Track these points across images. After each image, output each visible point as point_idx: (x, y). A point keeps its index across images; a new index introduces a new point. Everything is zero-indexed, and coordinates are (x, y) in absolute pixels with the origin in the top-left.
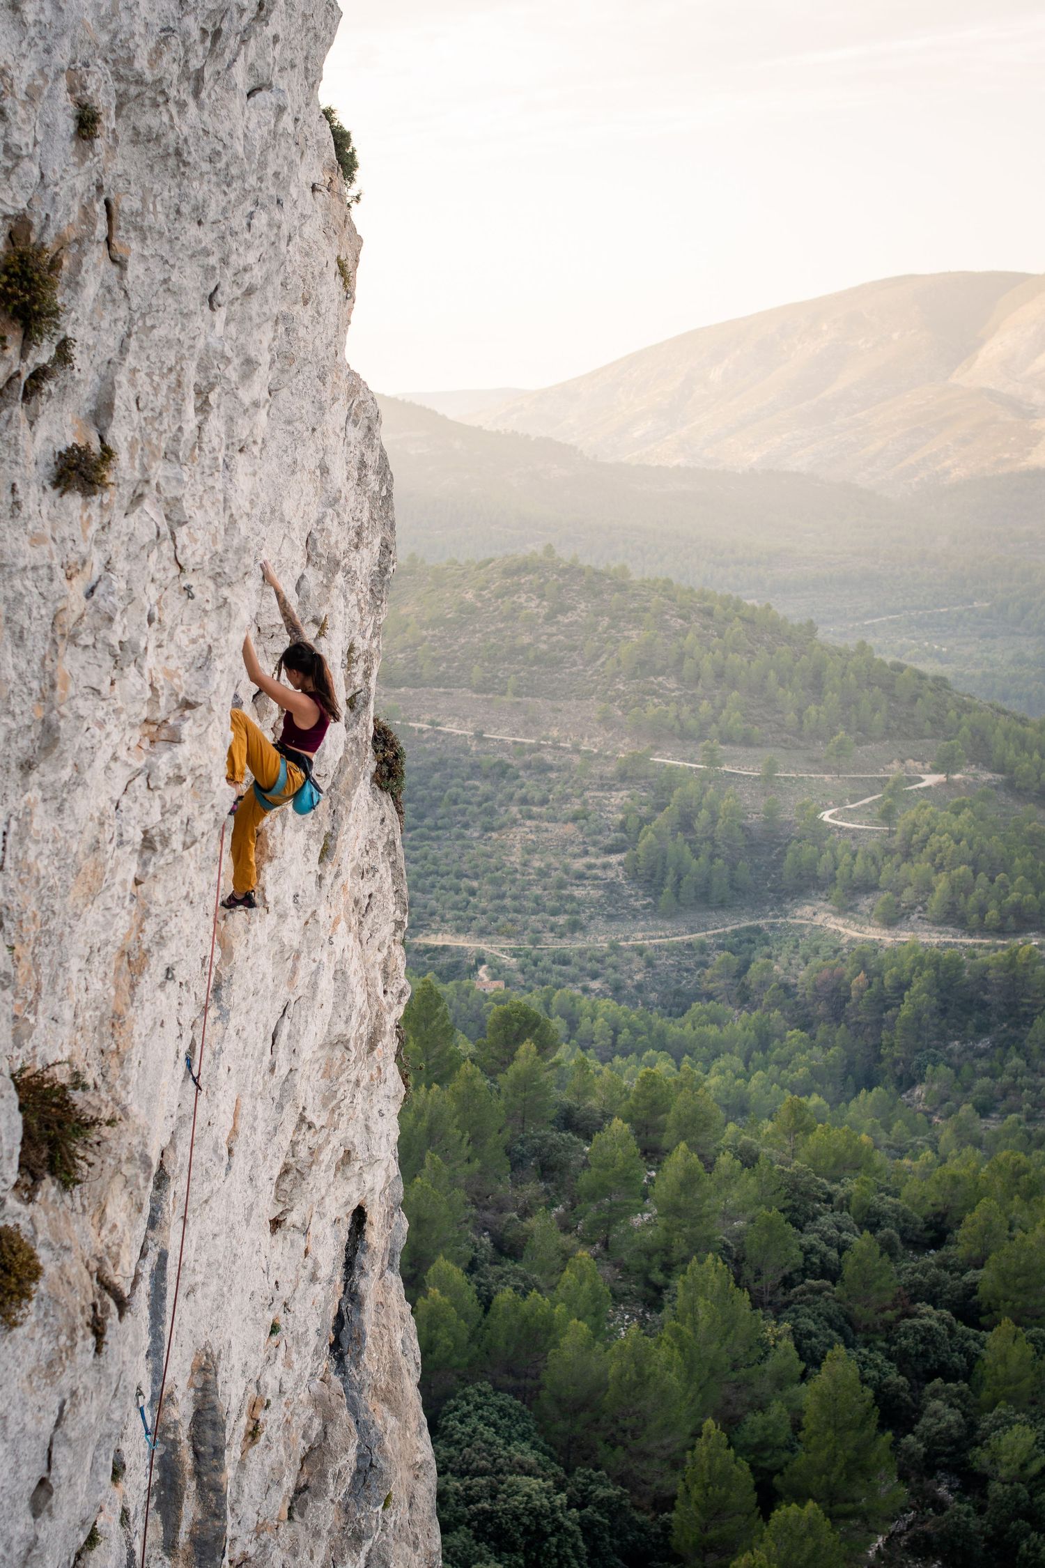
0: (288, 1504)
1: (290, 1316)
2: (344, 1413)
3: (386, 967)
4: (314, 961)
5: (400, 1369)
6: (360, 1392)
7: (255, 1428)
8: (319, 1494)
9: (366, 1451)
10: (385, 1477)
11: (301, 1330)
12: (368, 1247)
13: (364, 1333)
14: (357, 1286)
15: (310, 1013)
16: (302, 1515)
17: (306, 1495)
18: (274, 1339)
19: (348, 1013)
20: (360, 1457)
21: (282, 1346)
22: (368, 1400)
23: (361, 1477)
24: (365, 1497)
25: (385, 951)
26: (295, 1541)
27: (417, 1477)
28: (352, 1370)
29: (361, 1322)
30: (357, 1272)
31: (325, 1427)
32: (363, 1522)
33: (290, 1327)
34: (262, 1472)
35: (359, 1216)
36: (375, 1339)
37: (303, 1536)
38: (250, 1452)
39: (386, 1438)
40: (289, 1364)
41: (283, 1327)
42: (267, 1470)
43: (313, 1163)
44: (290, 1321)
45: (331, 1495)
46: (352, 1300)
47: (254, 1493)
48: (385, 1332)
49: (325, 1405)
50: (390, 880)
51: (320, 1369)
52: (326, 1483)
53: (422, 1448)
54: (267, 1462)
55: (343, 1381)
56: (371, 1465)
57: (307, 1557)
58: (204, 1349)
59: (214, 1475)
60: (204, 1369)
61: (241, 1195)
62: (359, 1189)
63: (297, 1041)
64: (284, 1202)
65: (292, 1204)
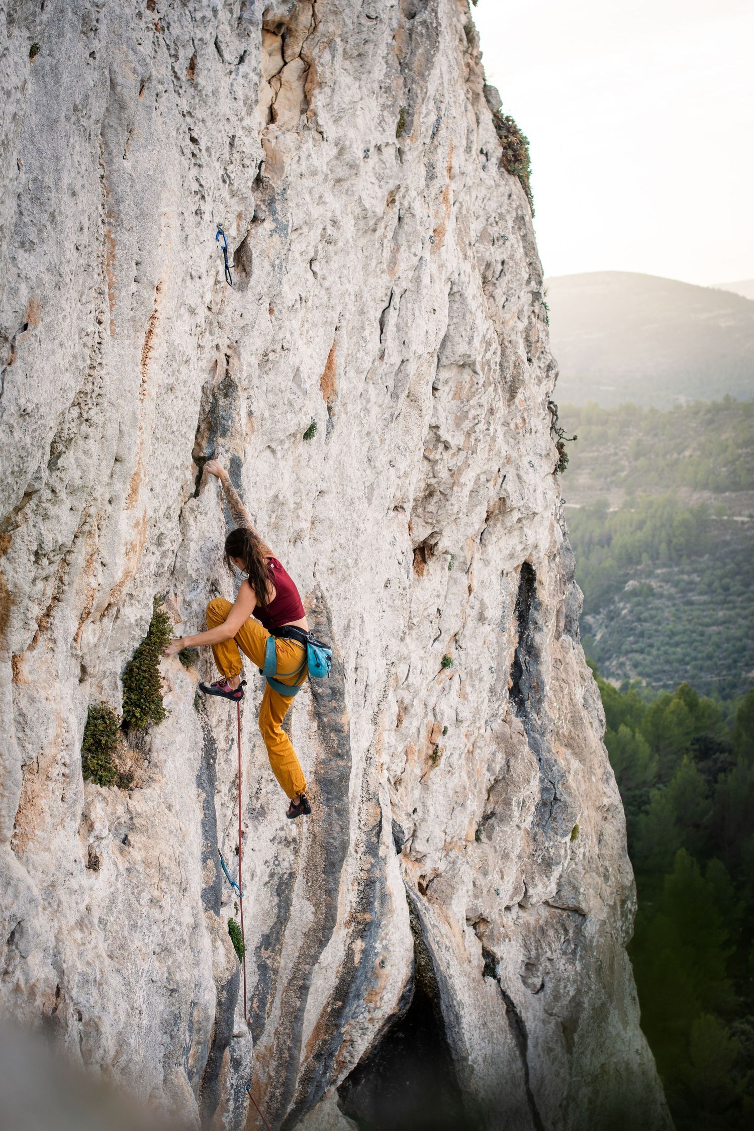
0: (475, 827)
1: (462, 653)
2: (526, 749)
3: (527, 336)
4: (415, 255)
5: (581, 719)
6: (543, 735)
7: (435, 753)
8: (504, 819)
9: (549, 785)
10: (569, 810)
11: (475, 667)
12: (540, 604)
13: (542, 682)
14: (532, 639)
16: (490, 838)
17: (493, 821)
18: (448, 672)
19: (469, 333)
20: (544, 790)
21: (456, 678)
22: (550, 743)
23: (547, 810)
24: (553, 828)
25: (526, 322)
26: (484, 860)
27: (605, 819)
28: (533, 715)
29: (539, 673)
30: (532, 627)
31: (508, 761)
32: (552, 851)
33: (463, 662)
34: (445, 794)
35: (528, 573)
36: (555, 691)
37: (492, 858)
38: (432, 774)
39: (570, 778)
40: (463, 695)
41: (456, 662)
42: (451, 793)
43: (454, 483)
44: (463, 657)
45: (516, 820)
46: (529, 653)
47: (439, 813)
48: (564, 685)
49: (507, 741)
50: (522, 250)
51: (501, 711)
52: (510, 810)
53: (609, 794)
54: (450, 785)
55: (524, 722)
56: (555, 799)
57: (497, 877)
58: (314, 592)
59: (333, 716)
60: (315, 612)
61: (359, 473)
62: (521, 542)
63: (406, 333)
64: (432, 524)
65: (440, 526)
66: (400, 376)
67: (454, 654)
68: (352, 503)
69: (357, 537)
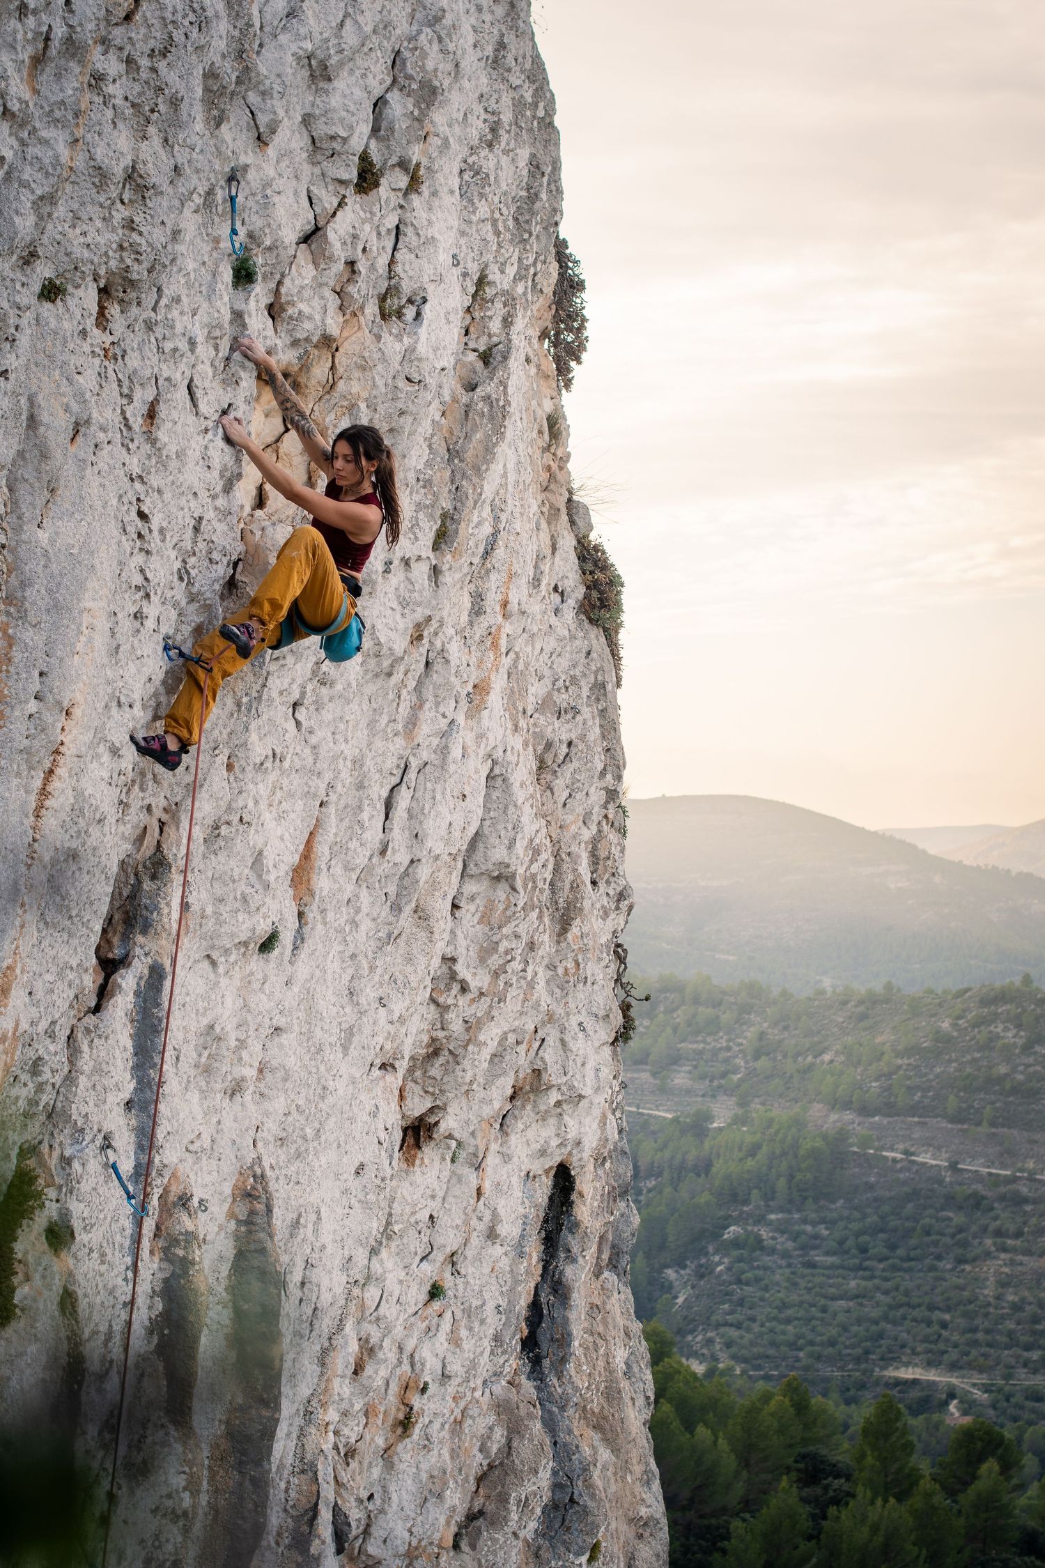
0: (453, 1529)
1: (460, 1281)
2: (537, 1426)
3: (594, 849)
4: (444, 716)
5: (619, 1392)
6: (563, 1408)
7: (408, 1417)
8: (497, 1522)
9: (565, 1480)
10: (590, 1519)
11: (476, 1303)
12: (577, 1224)
13: (570, 1334)
14: (561, 1273)
15: (438, 787)
16: (473, 1546)
17: (480, 1522)
18: (436, 1305)
19: (511, 834)
20: (556, 1487)
21: (448, 1315)
22: (572, 1419)
23: (559, 1515)
24: (564, 1542)
25: (594, 829)
27: (640, 1537)
28: (552, 1380)
29: (566, 1321)
30: (563, 1255)
31: (509, 1441)
33: (460, 1294)
34: (416, 1477)
35: (563, 1179)
36: (587, 1349)
38: (400, 1447)
39: (596, 1474)
40: (454, 1340)
41: (450, 1293)
42: (424, 1476)
43: (469, 1041)
44: (461, 1287)
45: (513, 1524)
46: (555, 1291)
47: (405, 1504)
48: (599, 1342)
49: (512, 1413)
50: (597, 730)
52: (507, 1509)
53: (649, 1502)
54: (424, 1466)
55: (538, 1389)
56: (572, 1500)
58: (251, 1168)
59: (261, 1345)
60: (249, 1195)
61: (335, 1010)
62: (558, 1135)
63: (421, 823)
64: (433, 1094)
65: (444, 1098)
66: (407, 881)
67: (448, 1281)
68: (320, 1050)
69: (323, 1098)
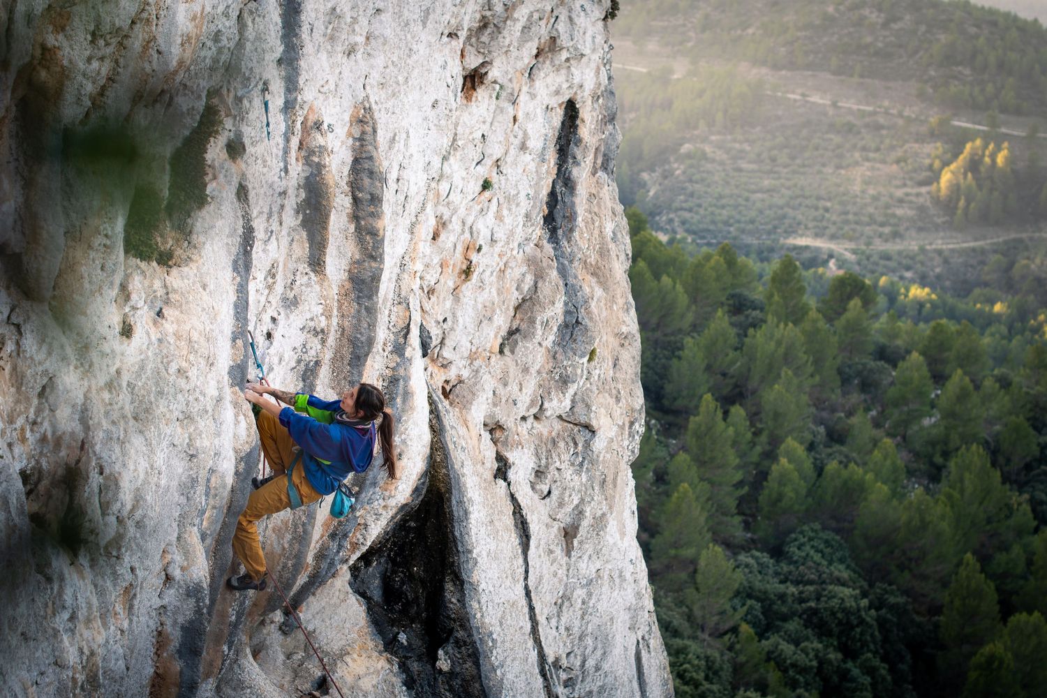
0: (500, 341)
1: (502, 178)
2: (554, 274)
5: (608, 250)
6: (571, 262)
7: (469, 268)
8: (528, 336)
9: (572, 309)
10: (589, 334)
11: (513, 192)
12: (580, 141)
13: (575, 213)
14: (570, 172)
16: (512, 352)
17: (517, 336)
18: (487, 194)
20: (567, 313)
21: (495, 201)
22: (577, 269)
23: (569, 331)
24: (572, 349)
26: (506, 373)
27: (622, 346)
28: (564, 243)
29: (573, 204)
30: (571, 161)
31: (536, 283)
32: (569, 370)
33: (503, 187)
34: (475, 307)
35: (571, 110)
36: (587, 223)
37: (513, 370)
38: (464, 287)
39: (593, 304)
40: (499, 217)
41: (496, 186)
42: (480, 306)
43: (507, 18)
44: (503, 182)
45: (538, 338)
46: (566, 185)
47: (467, 324)
48: (595, 218)
49: (537, 264)
51: (534, 236)
52: (534, 328)
53: (628, 323)
54: (480, 300)
55: (555, 249)
56: (577, 322)
57: (516, 388)
58: (362, 103)
59: (370, 220)
60: (361, 121)
62: (567, 81)
64: (483, 54)
65: (491, 57)
67: (495, 179)
68: (407, 24)
69: (409, 56)
